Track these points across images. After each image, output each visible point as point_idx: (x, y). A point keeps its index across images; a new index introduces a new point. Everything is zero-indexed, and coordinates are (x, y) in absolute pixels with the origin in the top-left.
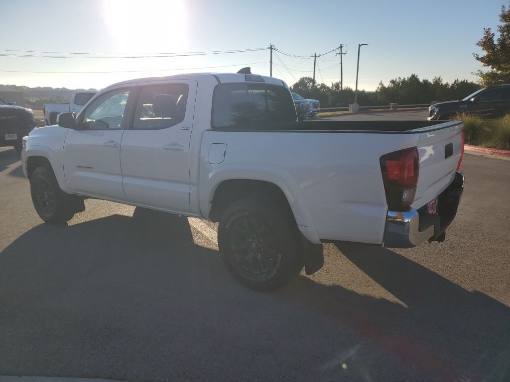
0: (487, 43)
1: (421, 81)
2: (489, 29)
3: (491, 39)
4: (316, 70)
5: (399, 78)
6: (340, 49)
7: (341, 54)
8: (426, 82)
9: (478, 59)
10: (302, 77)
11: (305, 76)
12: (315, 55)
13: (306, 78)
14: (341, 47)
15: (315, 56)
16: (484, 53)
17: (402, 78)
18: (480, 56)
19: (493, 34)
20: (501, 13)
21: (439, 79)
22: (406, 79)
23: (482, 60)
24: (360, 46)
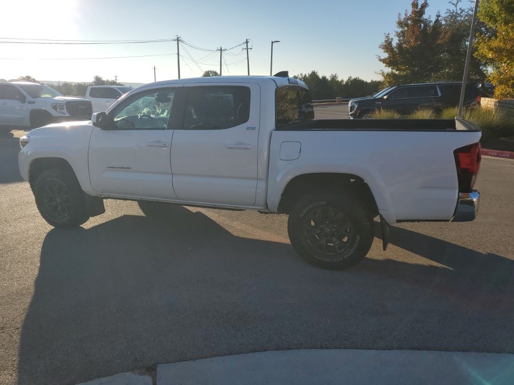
0: (388, 47)
1: (321, 77)
2: (388, 34)
3: (390, 43)
4: (222, 64)
5: (301, 74)
6: (246, 44)
7: (247, 49)
8: (324, 78)
9: (380, 60)
10: (207, 71)
11: (210, 70)
12: (221, 48)
13: (211, 71)
14: (247, 42)
15: (221, 50)
16: (385, 55)
17: (304, 75)
18: (382, 58)
19: (392, 39)
20: (398, 20)
21: (335, 76)
22: (307, 76)
23: (384, 61)
24: (272, 43)
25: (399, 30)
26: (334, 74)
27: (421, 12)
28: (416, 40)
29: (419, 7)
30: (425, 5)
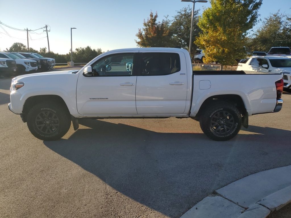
0: (140, 36)
1: (92, 50)
2: (140, 29)
3: (141, 34)
4: (29, 39)
5: (81, 48)
6: (46, 28)
7: (47, 31)
8: (94, 50)
9: (137, 42)
12: (27, 29)
13: (18, 43)
14: (46, 27)
15: (27, 30)
16: (139, 40)
17: (82, 48)
18: (138, 41)
19: (142, 32)
21: (100, 50)
22: (84, 49)
23: (139, 43)
24: (71, 29)
25: (145, 27)
26: (99, 48)
27: (155, 20)
28: (154, 33)
29: (154, 17)
30: (156, 17)
